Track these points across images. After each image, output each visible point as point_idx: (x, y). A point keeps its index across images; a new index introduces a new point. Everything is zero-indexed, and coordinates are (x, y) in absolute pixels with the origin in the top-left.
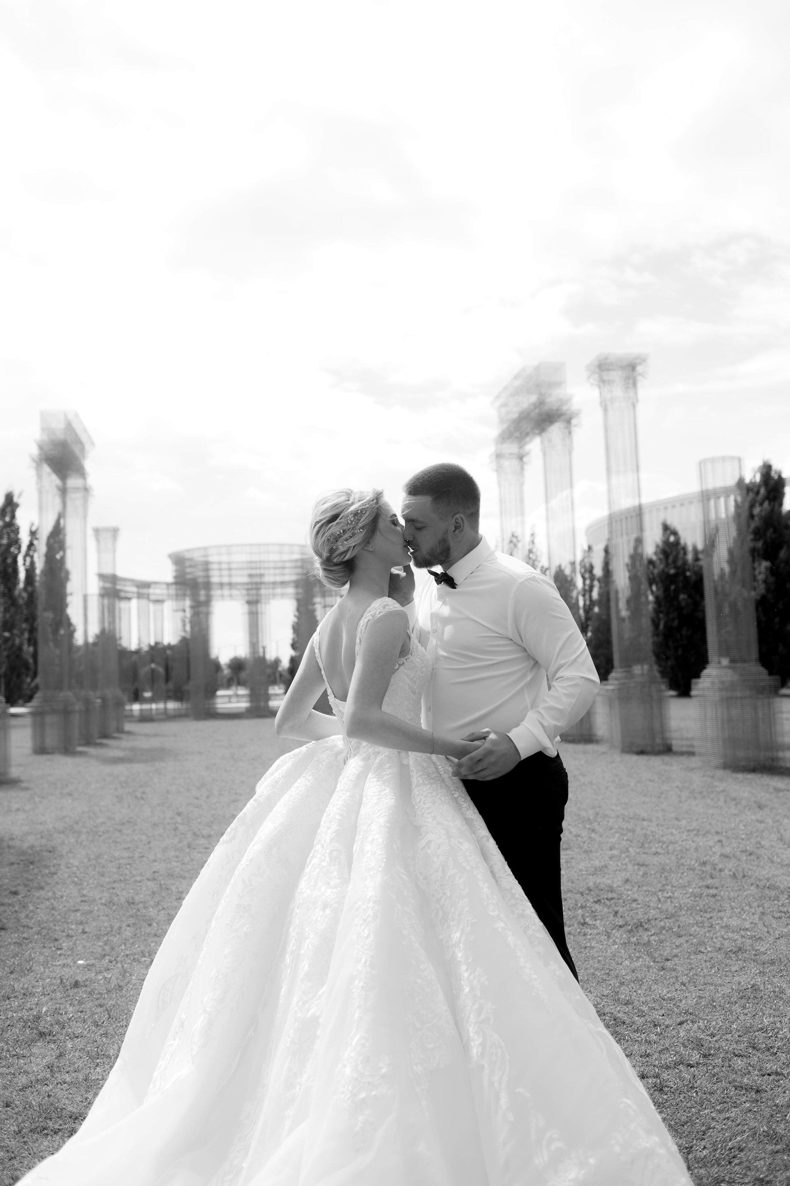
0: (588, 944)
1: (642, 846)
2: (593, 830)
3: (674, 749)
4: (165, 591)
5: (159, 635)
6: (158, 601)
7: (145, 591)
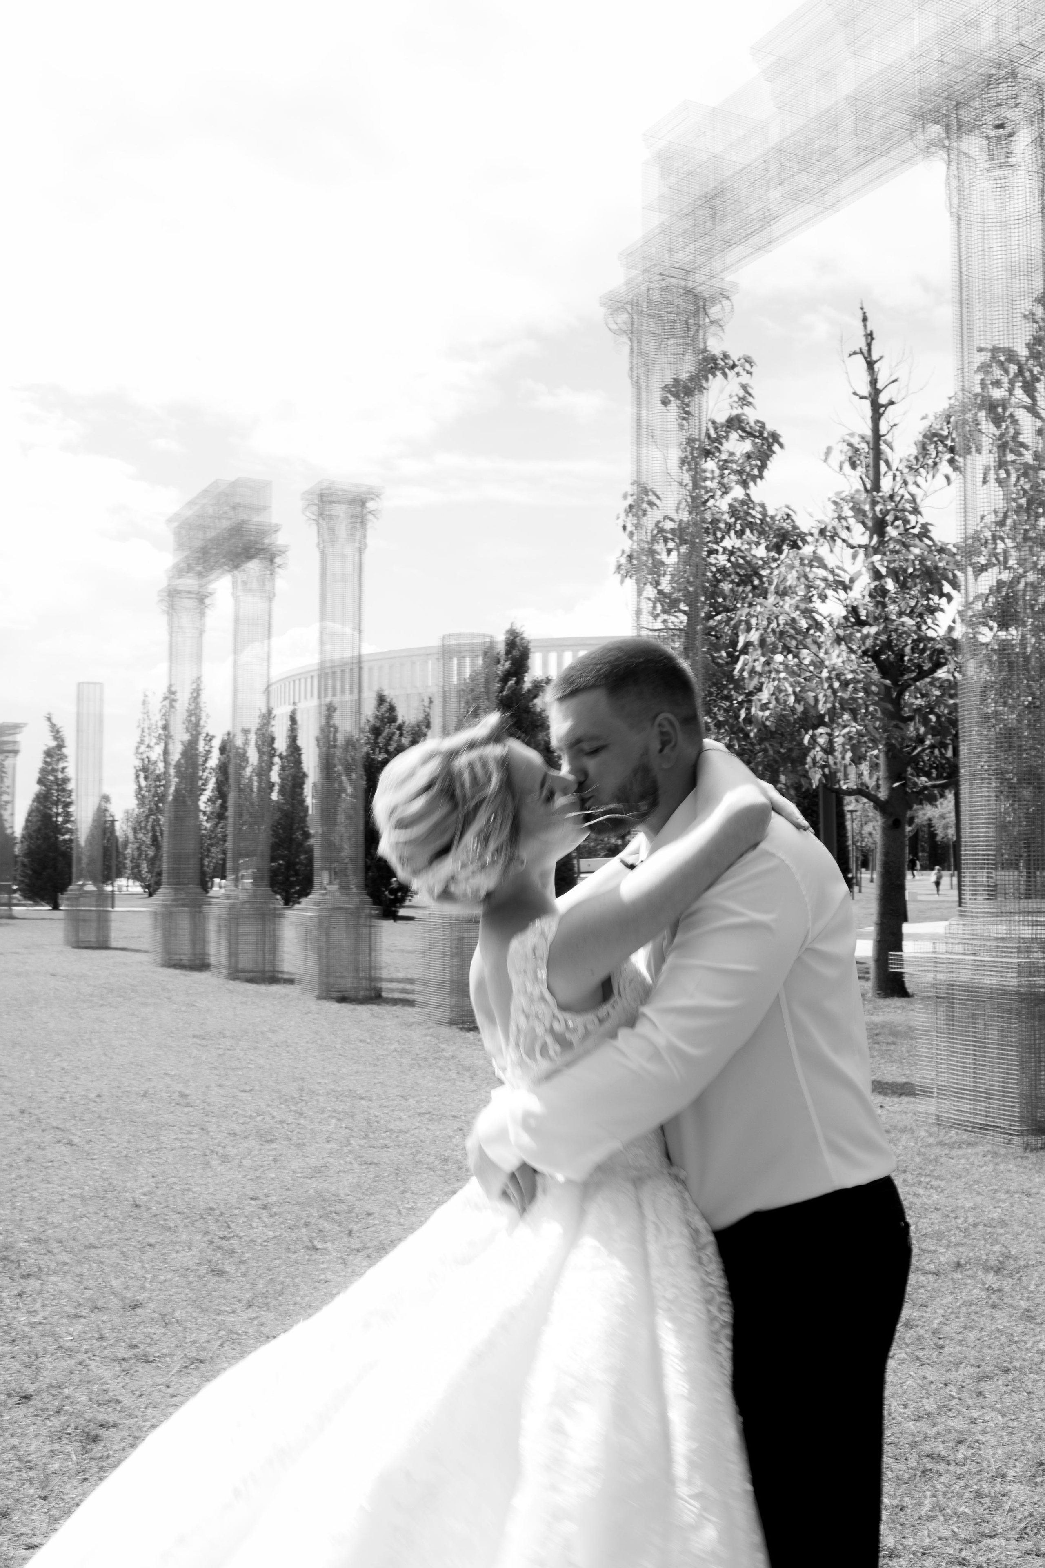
0: (323, 1276)
1: (366, 1137)
2: (301, 1114)
3: (384, 994)
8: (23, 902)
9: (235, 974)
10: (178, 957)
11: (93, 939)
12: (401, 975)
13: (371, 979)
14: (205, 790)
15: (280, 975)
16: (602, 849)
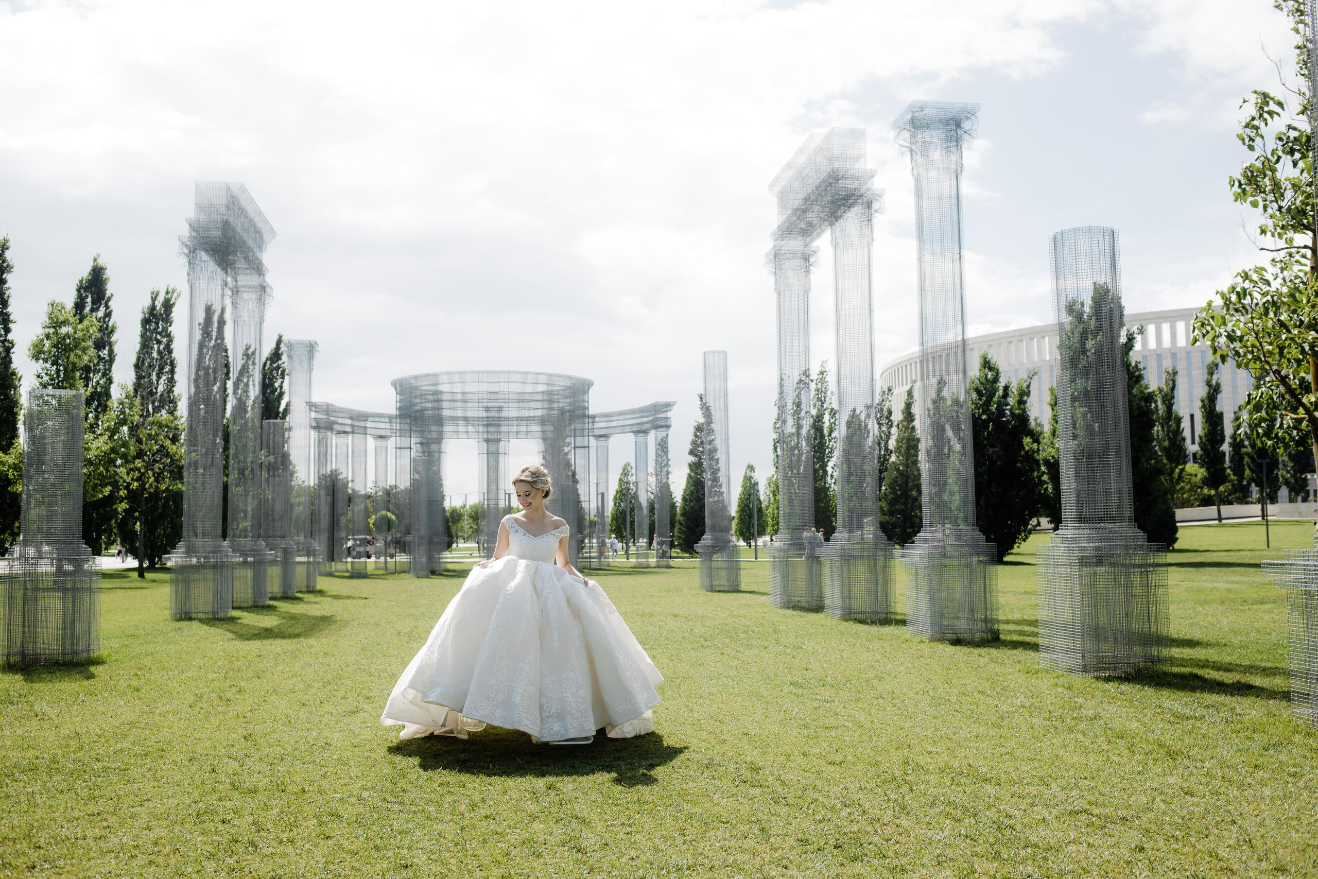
3: (1002, 637)
4: (388, 426)
5: (381, 477)
6: (381, 437)
7: (362, 424)
8: (680, 555)
9: (851, 615)
10: (796, 599)
11: (726, 583)
12: (1017, 616)
13: (986, 621)
14: (831, 457)
15: (893, 617)
16: (1195, 499)
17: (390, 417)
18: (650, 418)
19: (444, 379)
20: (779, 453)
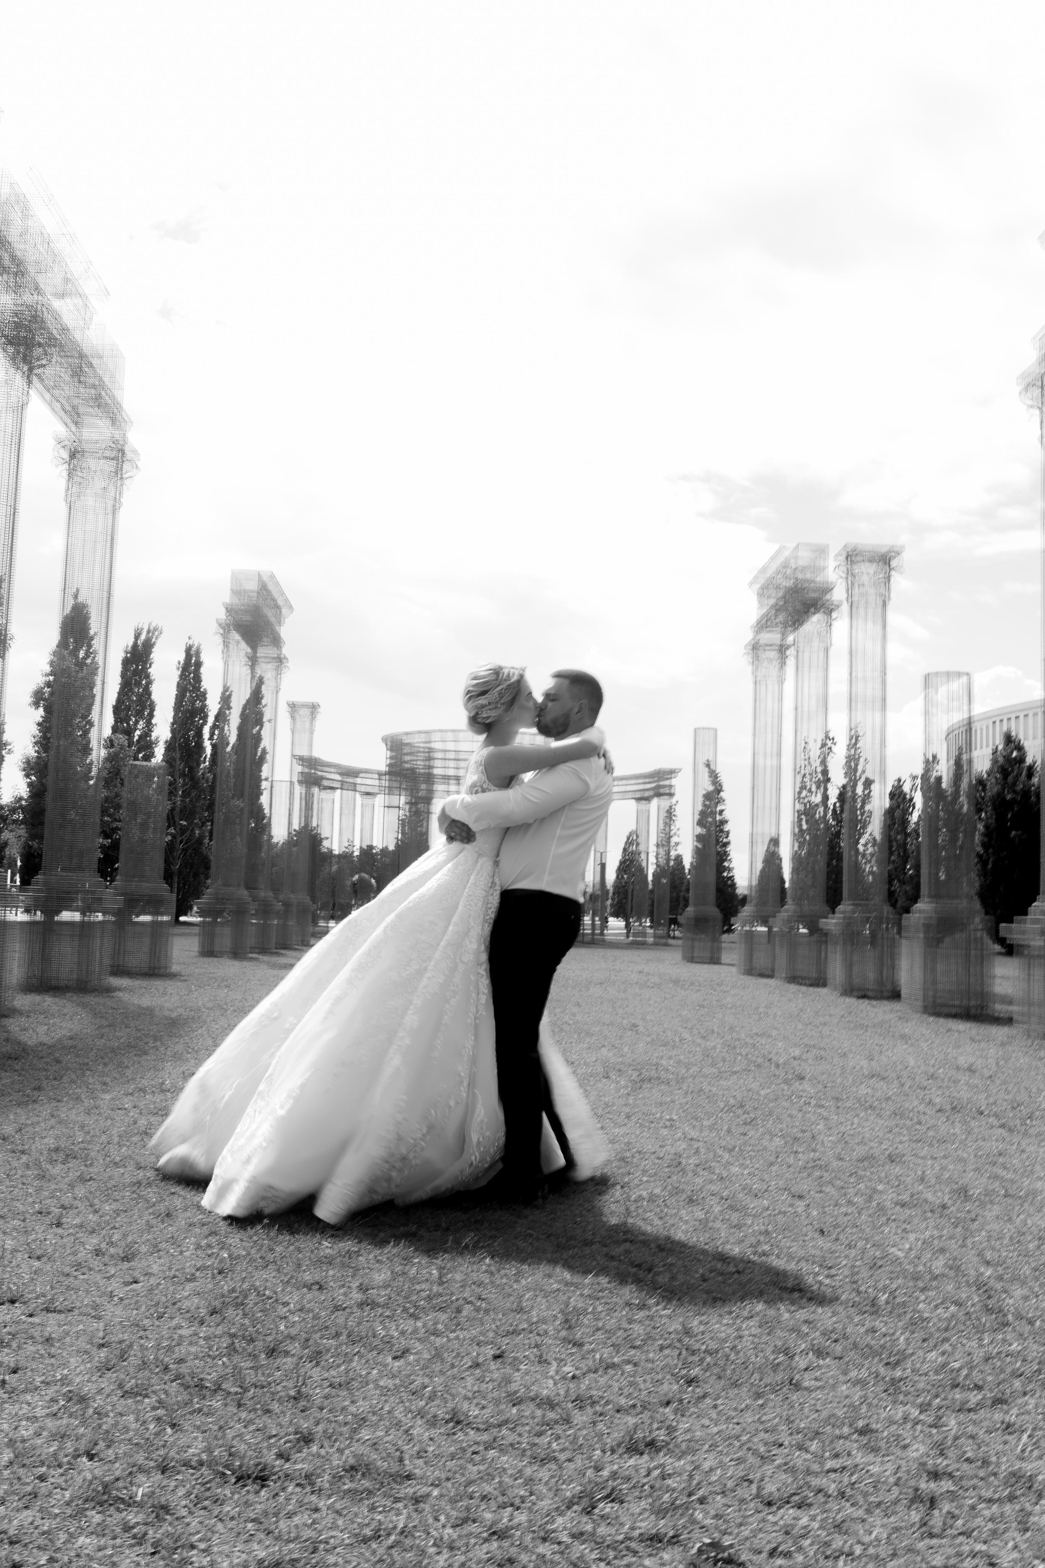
4: (377, 782)
5: (367, 835)
6: (368, 794)
7: (351, 780)
17: (380, 774)
18: (653, 785)
19: (436, 737)
20: (805, 827)
